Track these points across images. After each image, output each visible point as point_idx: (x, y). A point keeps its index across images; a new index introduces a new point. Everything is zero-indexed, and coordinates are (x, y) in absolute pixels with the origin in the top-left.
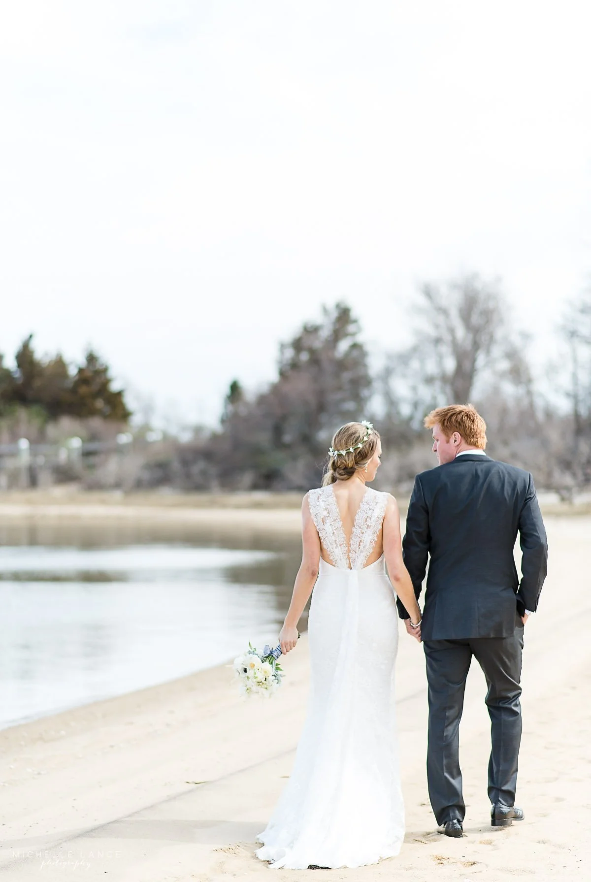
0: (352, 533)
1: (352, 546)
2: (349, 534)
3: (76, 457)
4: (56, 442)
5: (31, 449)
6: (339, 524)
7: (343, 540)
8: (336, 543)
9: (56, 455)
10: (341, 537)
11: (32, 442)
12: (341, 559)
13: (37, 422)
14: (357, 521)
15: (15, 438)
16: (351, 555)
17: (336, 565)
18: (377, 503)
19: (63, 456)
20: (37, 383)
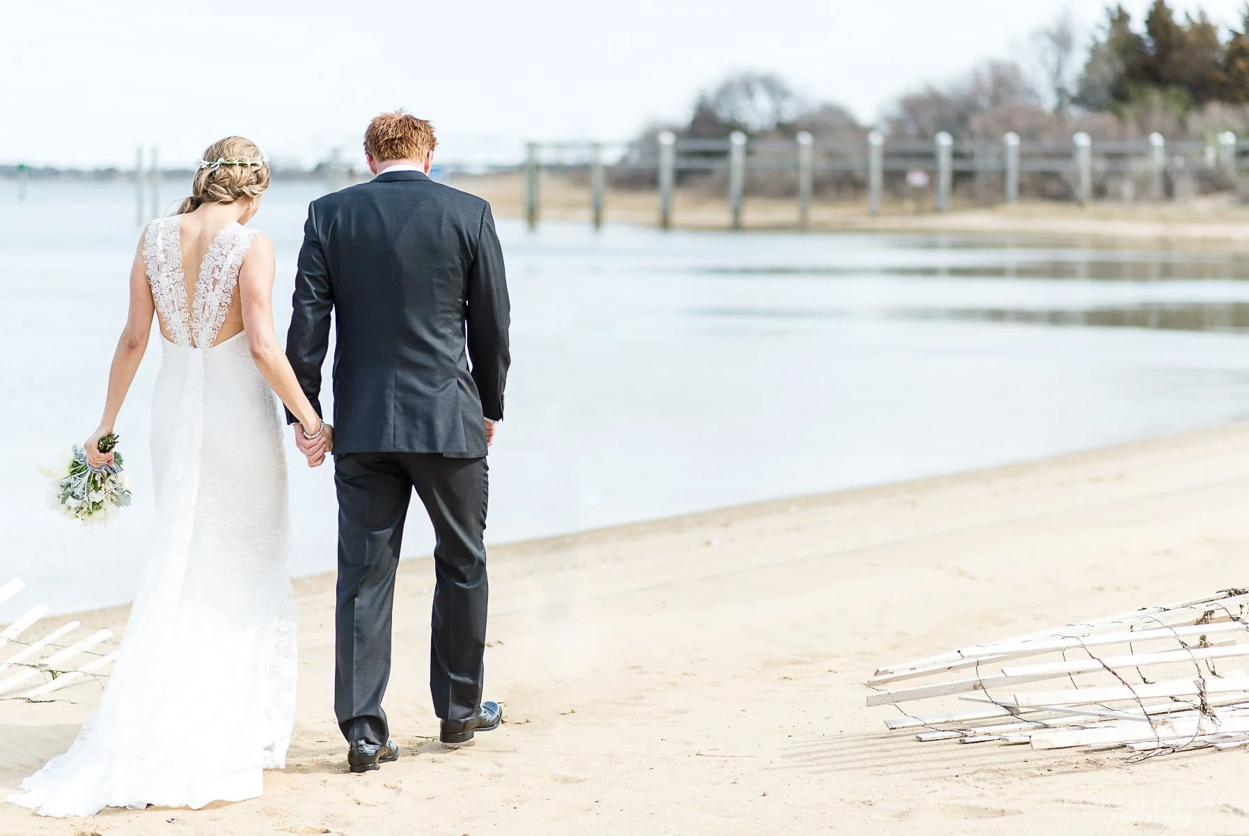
0: (195, 290)
1: (195, 311)
2: (191, 292)
3: (1228, 158)
4: (1202, 138)
5: (1166, 147)
6: (179, 276)
7: (184, 301)
8: (174, 306)
9: (1203, 153)
10: (181, 296)
11: (1168, 137)
12: (179, 331)
13: (1176, 109)
14: (202, 272)
15: (1145, 131)
16: (194, 325)
17: (176, 340)
18: (234, 245)
19: (1210, 156)
20: (1176, 56)
